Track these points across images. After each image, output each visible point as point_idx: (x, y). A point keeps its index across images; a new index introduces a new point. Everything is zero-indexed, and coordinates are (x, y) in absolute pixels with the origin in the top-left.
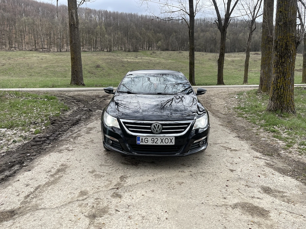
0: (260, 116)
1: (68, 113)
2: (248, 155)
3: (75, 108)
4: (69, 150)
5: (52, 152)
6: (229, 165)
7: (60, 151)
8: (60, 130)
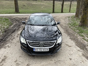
0: (76, 28)
1: (12, 26)
2: (75, 49)
3: (15, 24)
4: (9, 47)
5: (2, 48)
6: (69, 55)
7: (5, 48)
8: (7, 35)
